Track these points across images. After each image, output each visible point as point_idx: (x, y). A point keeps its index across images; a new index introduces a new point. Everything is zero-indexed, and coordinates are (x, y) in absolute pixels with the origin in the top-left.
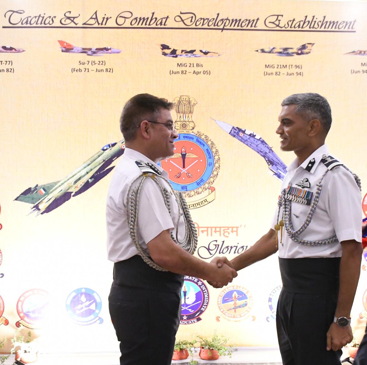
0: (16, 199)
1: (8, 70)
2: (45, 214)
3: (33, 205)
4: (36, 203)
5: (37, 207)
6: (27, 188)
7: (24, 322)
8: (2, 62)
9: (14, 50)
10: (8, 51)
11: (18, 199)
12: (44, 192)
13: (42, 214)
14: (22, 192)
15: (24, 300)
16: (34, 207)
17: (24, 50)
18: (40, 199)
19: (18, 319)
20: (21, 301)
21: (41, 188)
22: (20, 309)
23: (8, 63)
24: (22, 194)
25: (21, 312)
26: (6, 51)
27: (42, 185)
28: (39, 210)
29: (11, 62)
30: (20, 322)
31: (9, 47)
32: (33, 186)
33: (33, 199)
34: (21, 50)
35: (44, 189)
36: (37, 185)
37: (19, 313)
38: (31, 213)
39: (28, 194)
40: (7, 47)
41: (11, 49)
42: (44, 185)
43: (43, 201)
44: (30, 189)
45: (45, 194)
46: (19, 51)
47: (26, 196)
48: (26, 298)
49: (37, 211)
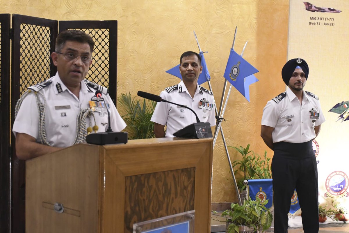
0: (330, 111)
1: (330, 24)
2: (347, 121)
3: (339, 115)
4: (342, 113)
5: (342, 116)
6: (337, 103)
7: (329, 194)
8: (328, 19)
9: (335, 11)
10: (332, 11)
11: (331, 111)
12: (347, 106)
13: (345, 121)
14: (334, 106)
15: (330, 179)
16: (340, 116)
17: (341, 11)
18: (344, 111)
19: (326, 191)
20: (328, 179)
21: (345, 104)
22: (327, 184)
23: (331, 19)
24: (334, 107)
25: (328, 187)
26: (330, 11)
27: (346, 102)
28: (343, 118)
29: (333, 19)
30: (327, 193)
31: (332, 9)
32: (340, 102)
33: (340, 110)
34: (339, 11)
35: (347, 105)
36: (343, 102)
37: (326, 187)
38: (338, 120)
39: (337, 107)
40: (331, 9)
41: (334, 10)
42: (347, 102)
43: (346, 112)
44: (339, 104)
45: (347, 107)
46: (338, 12)
47: (336, 109)
48: (331, 177)
49: (342, 119)
